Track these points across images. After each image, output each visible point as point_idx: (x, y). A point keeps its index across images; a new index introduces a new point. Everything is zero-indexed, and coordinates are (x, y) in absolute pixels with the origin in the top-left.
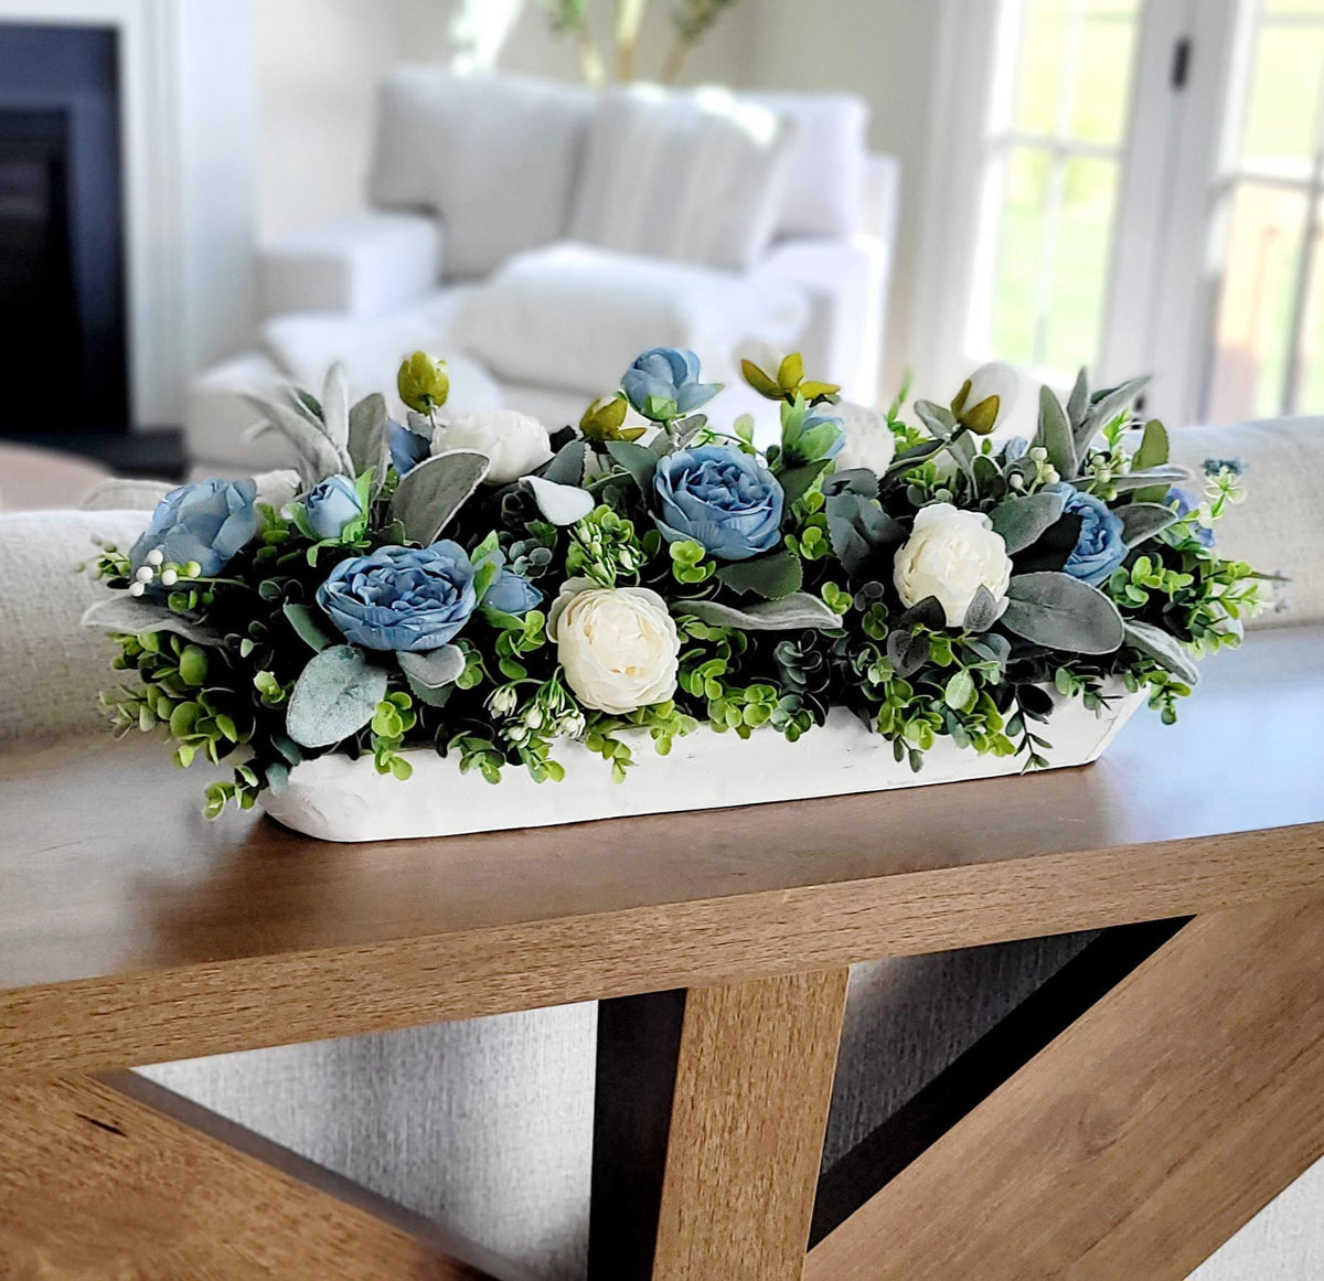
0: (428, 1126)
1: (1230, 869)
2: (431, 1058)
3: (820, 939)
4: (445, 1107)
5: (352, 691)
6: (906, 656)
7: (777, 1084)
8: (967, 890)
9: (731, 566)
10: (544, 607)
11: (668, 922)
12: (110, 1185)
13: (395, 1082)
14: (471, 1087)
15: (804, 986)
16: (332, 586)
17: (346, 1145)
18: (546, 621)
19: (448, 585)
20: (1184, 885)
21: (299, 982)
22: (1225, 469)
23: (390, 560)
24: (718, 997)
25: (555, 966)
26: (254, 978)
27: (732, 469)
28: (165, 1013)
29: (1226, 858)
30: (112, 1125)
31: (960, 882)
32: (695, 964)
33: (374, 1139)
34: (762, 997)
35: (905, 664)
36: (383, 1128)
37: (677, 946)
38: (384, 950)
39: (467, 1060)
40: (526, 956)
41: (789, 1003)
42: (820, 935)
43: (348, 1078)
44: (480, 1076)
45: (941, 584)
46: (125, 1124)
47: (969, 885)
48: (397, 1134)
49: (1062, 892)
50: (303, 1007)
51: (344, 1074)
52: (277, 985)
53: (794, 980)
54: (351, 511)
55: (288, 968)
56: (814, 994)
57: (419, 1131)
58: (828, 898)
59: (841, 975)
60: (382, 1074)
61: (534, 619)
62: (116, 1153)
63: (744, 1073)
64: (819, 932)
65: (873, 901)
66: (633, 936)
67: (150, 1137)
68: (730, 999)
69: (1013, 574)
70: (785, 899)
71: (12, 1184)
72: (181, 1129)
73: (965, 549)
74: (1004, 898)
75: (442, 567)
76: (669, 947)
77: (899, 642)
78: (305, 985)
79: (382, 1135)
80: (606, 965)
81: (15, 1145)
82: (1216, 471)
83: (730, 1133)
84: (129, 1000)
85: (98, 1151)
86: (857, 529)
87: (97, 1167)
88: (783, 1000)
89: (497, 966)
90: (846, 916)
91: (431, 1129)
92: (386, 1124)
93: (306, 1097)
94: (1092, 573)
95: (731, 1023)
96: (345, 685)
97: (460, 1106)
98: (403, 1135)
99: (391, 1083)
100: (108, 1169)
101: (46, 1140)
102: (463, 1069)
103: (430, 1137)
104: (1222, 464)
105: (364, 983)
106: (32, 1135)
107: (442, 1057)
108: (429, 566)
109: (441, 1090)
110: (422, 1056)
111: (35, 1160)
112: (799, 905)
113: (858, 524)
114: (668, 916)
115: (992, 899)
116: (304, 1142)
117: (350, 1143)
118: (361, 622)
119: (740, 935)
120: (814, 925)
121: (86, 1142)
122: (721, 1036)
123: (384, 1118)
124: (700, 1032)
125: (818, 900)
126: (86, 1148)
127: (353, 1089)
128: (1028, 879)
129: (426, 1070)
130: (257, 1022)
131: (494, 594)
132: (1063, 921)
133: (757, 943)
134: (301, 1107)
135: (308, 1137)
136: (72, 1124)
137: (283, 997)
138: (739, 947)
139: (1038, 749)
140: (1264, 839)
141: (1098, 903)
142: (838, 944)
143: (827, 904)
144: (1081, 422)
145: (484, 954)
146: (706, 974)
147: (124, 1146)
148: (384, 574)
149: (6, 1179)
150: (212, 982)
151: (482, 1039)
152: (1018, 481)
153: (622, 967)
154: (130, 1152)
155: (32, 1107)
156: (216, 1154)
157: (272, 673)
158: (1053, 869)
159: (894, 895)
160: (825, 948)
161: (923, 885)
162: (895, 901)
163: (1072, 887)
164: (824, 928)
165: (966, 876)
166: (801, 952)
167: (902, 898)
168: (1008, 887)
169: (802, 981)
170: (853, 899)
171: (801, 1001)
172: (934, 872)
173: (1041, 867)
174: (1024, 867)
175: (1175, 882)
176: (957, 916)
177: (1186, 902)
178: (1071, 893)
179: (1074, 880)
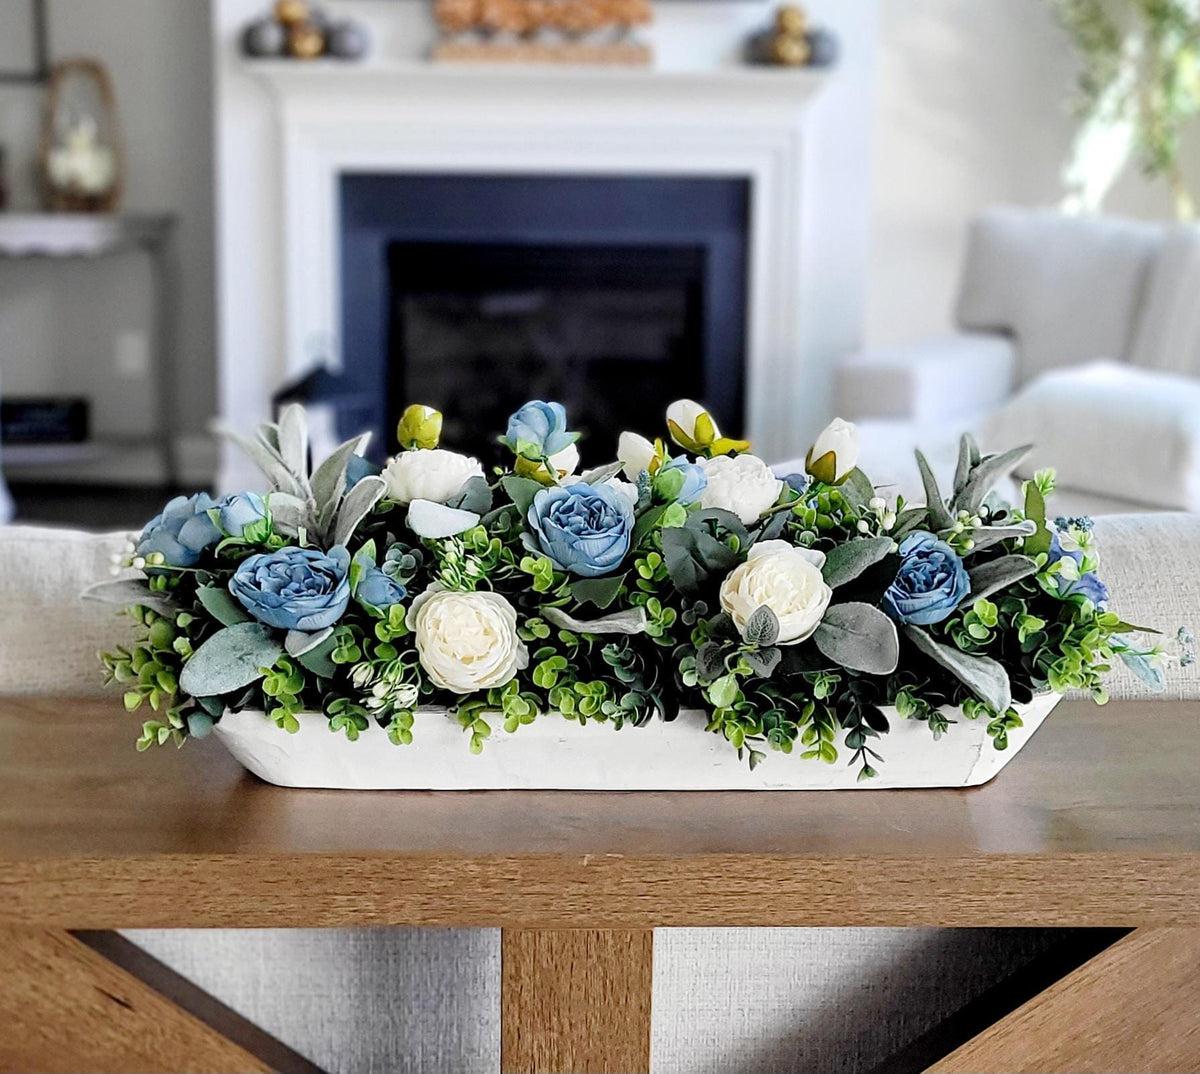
0: (440, 1054)
2: (442, 996)
3: (620, 901)
4: (455, 1040)
5: (245, 658)
6: (710, 664)
7: (596, 1028)
8: (763, 875)
9: (583, 581)
10: (407, 603)
11: (477, 869)
12: (121, 1050)
13: (410, 1012)
14: (478, 1026)
15: (611, 942)
16: (242, 575)
17: (368, 1060)
18: (406, 613)
19: (328, 580)
20: (989, 897)
21: (162, 879)
22: (1075, 525)
23: (287, 558)
24: (530, 941)
25: (378, 894)
26: (127, 871)
27: (598, 503)
28: (55, 890)
30: (122, 1000)
31: (755, 867)
32: (505, 908)
33: (394, 1060)
34: (572, 946)
35: (708, 669)
36: (401, 1051)
37: (488, 890)
38: (232, 862)
39: (474, 1002)
40: (353, 882)
41: (599, 957)
42: (619, 898)
43: (370, 1001)
44: (486, 1018)
45: (748, 605)
46: (134, 1002)
47: (764, 870)
48: (414, 1058)
49: (861, 889)
50: (165, 900)
51: (365, 998)
52: (143, 878)
53: (601, 934)
54: (251, 516)
55: (153, 865)
56: (621, 950)
57: (433, 1058)
58: (628, 867)
59: (644, 936)
60: (398, 1003)
61: (396, 609)
62: (127, 1023)
63: (564, 1013)
64: (620, 895)
65: (670, 873)
66: (444, 877)
67: (154, 1016)
68: (542, 941)
69: (832, 603)
70: (585, 863)
71: (45, 1037)
72: (179, 1013)
73: (781, 577)
74: (801, 887)
75: (327, 566)
76: (480, 890)
77: (707, 653)
78: (167, 881)
79: (400, 1057)
80: (423, 899)
81: (48, 1005)
82: (1065, 528)
83: (558, 1066)
84: (27, 875)
85: (112, 1020)
86: (693, 556)
87: (110, 1033)
88: (593, 952)
89: (327, 886)
90: (645, 885)
91: (443, 1058)
92: (404, 1047)
93: (333, 1013)
94: (923, 609)
95: (545, 965)
96: (242, 653)
97: (468, 1042)
98: (419, 1060)
99: (406, 1011)
100: (121, 1038)
101: (71, 1004)
102: (471, 1009)
103: (443, 1065)
104: (1071, 522)
105: (216, 887)
106: (61, 999)
107: (452, 996)
108: (314, 564)
109: (451, 1025)
110: (433, 993)
111: (63, 1020)
112: (599, 869)
113: (694, 552)
114: (478, 864)
115: (787, 886)
116: (331, 1051)
117: (372, 1059)
118: (255, 603)
119: (544, 888)
120: (615, 888)
121: (104, 1012)
122: (538, 976)
123: (401, 1042)
124: (518, 970)
125: (617, 866)
126: (103, 1016)
127: (373, 1012)
128: (824, 872)
129: (437, 1006)
130: (128, 907)
131: (363, 589)
132: (862, 915)
133: (561, 896)
134: (329, 1021)
135: (336, 1049)
136: (91, 994)
137: (150, 890)
138: (544, 899)
139: (872, 761)
141: (898, 904)
142: (638, 908)
143: (627, 871)
144: (966, 481)
145: (316, 876)
146: (514, 918)
147: (133, 1019)
148: (281, 569)
149: (40, 1032)
150: (92, 870)
151: (487, 986)
152: (863, 527)
153: (437, 902)
154: (137, 1026)
155: (61, 976)
156: (208, 1038)
157: (188, 639)
158: (849, 866)
159: (692, 872)
160: (626, 910)
161: (718, 865)
162: (692, 876)
163: (870, 885)
164: (623, 892)
165: (760, 862)
166: (602, 910)
167: (699, 873)
168: (803, 877)
169: (609, 937)
170: (651, 869)
171: (609, 954)
172: (729, 855)
173: (836, 862)
174: (819, 860)
175: (978, 894)
176: (753, 897)
177: (995, 914)
178: (870, 890)
179: (872, 880)
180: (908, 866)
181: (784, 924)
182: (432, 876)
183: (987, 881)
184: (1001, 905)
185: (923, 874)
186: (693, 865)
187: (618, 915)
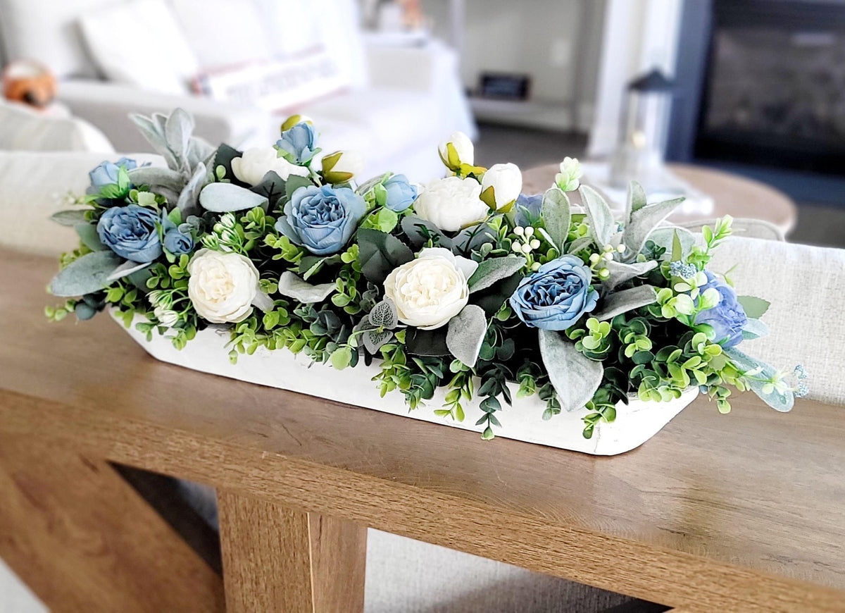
1: (580, 554)
3: (285, 489)
8: (379, 494)
15: (281, 514)
18: (189, 261)
19: (146, 230)
20: (540, 550)
24: (233, 500)
25: (140, 447)
29: (576, 544)
34: (258, 510)
37: (204, 460)
40: (125, 435)
42: (284, 486)
47: (380, 491)
49: (447, 520)
53: (275, 507)
56: (288, 521)
58: (289, 466)
59: (302, 516)
61: (184, 258)
64: (285, 484)
65: (317, 477)
66: (178, 445)
68: (240, 503)
69: (467, 303)
70: (263, 457)
74: (405, 509)
76: (199, 459)
80: (166, 456)
88: (271, 517)
89: (111, 435)
90: (301, 481)
95: (243, 518)
112: (271, 463)
114: (198, 442)
115: (394, 506)
119: (238, 468)
120: (282, 479)
122: (239, 523)
124: (227, 517)
125: (284, 463)
128: (421, 502)
132: (447, 540)
133: (247, 476)
138: (238, 475)
140: (608, 542)
141: (473, 538)
142: (296, 496)
143: (289, 469)
145: (105, 426)
158: (439, 503)
159: (330, 479)
160: (288, 495)
161: (348, 479)
162: (331, 482)
163: (453, 519)
164: (287, 483)
165: (377, 485)
166: (274, 491)
167: (335, 482)
168: (407, 502)
169: (280, 510)
170: (304, 471)
171: (281, 522)
172: (356, 474)
173: (430, 497)
174: (418, 493)
175: (534, 546)
176: (372, 507)
177: (544, 564)
178: (454, 523)
179: (455, 516)
180: (481, 512)
181: (393, 532)
182: (171, 443)
183: (540, 539)
184: (550, 558)
185: (492, 521)
186: (333, 476)
187: (284, 498)
